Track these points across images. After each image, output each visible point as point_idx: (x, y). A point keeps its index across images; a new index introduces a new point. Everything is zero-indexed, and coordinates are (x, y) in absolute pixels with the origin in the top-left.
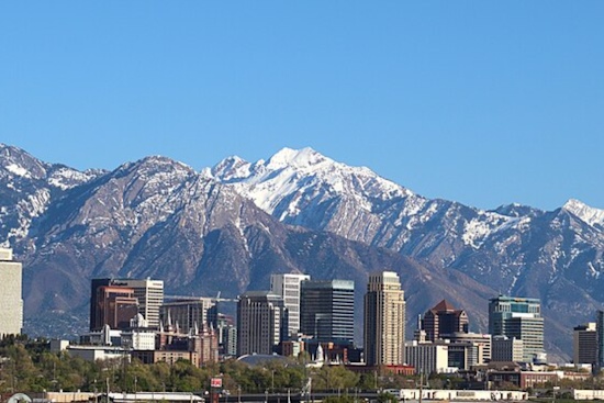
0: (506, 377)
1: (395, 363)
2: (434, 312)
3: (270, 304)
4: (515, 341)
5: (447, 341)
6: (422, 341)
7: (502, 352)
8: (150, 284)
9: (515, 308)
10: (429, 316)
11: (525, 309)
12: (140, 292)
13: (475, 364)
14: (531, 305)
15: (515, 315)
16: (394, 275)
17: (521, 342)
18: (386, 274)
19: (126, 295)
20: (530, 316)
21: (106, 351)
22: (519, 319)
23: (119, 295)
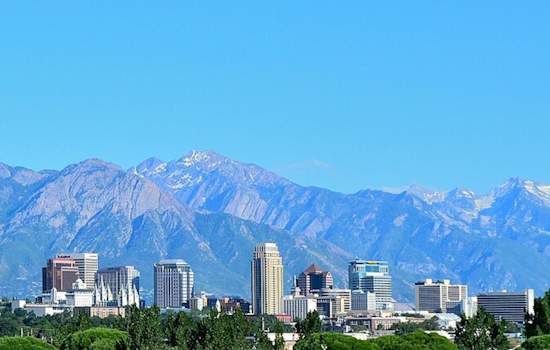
0: (360, 322)
1: (277, 313)
2: (306, 273)
3: (179, 270)
4: (369, 294)
5: (316, 295)
6: (297, 295)
7: (359, 303)
8: (87, 256)
9: (368, 269)
10: (303, 276)
11: (376, 270)
12: (80, 263)
13: (338, 313)
14: (381, 266)
15: (369, 274)
16: (274, 245)
17: (374, 294)
18: (268, 245)
19: (69, 265)
20: (380, 274)
21: (54, 308)
22: (372, 278)
23: (64, 265)
